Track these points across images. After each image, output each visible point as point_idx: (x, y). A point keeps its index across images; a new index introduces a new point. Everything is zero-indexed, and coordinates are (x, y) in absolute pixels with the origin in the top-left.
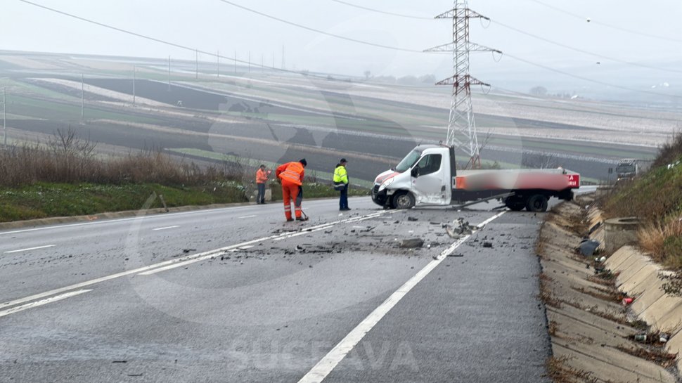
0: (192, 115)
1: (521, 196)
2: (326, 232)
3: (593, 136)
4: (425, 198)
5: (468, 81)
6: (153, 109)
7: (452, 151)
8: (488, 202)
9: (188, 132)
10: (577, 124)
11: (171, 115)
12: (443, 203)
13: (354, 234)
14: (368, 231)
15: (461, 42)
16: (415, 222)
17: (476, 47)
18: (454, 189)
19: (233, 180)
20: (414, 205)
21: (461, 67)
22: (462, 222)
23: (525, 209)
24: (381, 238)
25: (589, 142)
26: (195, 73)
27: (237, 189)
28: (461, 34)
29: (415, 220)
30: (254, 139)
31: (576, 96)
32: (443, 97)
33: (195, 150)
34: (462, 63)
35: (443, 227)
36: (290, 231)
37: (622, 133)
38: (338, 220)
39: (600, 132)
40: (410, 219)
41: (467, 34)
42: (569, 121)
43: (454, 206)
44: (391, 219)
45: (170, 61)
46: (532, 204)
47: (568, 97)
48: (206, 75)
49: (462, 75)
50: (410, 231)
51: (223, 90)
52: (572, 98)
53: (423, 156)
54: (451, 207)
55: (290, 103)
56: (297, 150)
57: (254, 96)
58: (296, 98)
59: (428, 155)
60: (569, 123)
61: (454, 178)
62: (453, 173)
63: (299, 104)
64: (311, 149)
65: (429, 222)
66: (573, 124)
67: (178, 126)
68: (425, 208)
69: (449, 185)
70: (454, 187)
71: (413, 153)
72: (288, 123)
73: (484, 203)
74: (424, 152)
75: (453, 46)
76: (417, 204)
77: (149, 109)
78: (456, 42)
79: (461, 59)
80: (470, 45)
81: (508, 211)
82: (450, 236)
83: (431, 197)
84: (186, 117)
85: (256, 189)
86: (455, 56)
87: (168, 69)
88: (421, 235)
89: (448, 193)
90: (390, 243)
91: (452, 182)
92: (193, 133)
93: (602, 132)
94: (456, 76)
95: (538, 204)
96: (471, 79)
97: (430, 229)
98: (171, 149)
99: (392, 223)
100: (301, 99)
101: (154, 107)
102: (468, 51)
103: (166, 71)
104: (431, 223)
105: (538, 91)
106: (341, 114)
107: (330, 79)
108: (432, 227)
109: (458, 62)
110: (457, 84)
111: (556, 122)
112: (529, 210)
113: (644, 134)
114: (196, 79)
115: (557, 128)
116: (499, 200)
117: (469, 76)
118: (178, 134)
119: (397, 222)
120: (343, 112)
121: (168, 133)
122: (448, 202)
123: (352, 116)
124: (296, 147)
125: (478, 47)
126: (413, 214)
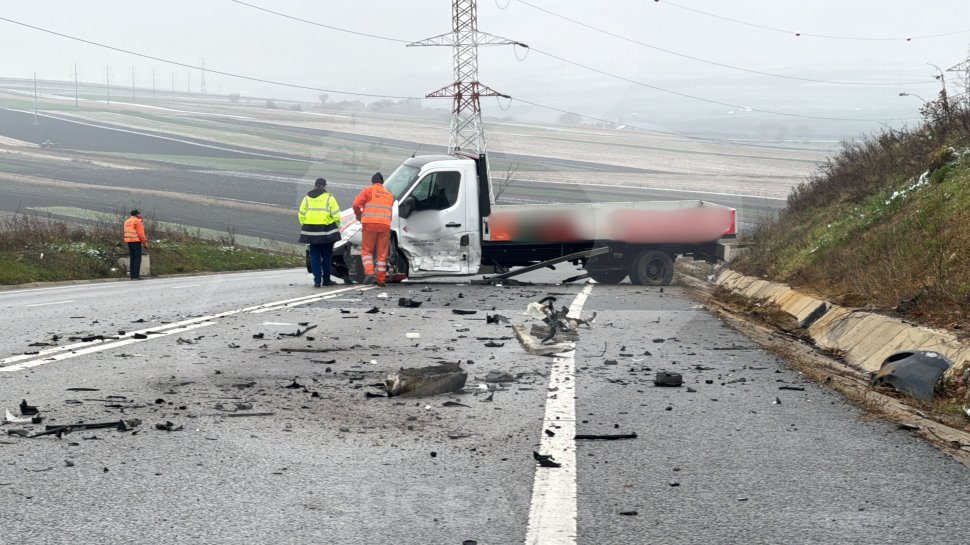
0: (69, 159)
1: (621, 255)
2: (181, 341)
3: (651, 182)
4: (427, 260)
5: (476, 91)
6: (11, 151)
7: (481, 165)
8: (553, 268)
9: (63, 184)
10: (628, 165)
11: (38, 159)
12: (465, 270)
13: (261, 342)
14: (299, 334)
15: (465, 31)
16: (415, 310)
17: (488, 39)
18: (487, 242)
19: (83, 241)
20: (407, 276)
21: (465, 70)
22: (551, 307)
23: (627, 279)
24: (328, 357)
25: (645, 191)
26: (74, 99)
27: (87, 256)
28: (464, 18)
29: (415, 305)
30: (159, 193)
31: (623, 126)
32: (433, 128)
33: (74, 209)
34: (467, 63)
35: (490, 320)
36: (85, 340)
37: (693, 176)
38: (236, 308)
39: (661, 175)
40: (403, 303)
41: (474, 19)
42: (615, 160)
43: (487, 276)
44: (360, 305)
45: (35, 82)
46: (643, 271)
47: (612, 127)
48: (91, 102)
49: (466, 82)
50: (410, 335)
51: (115, 123)
52: (618, 128)
53: (422, 175)
54: (480, 277)
55: (212, 139)
56: (222, 207)
57: (160, 131)
58: (221, 133)
59: (432, 174)
60: (616, 164)
61: (485, 219)
62: (484, 208)
63: (225, 142)
64: (243, 205)
65: (449, 310)
66: (622, 165)
67: (46, 174)
68: (430, 282)
69: (477, 234)
70: (487, 237)
71: (401, 172)
72: (210, 169)
73: (546, 270)
74: (423, 169)
75: (452, 38)
76: (411, 272)
77: (5, 151)
78: (457, 31)
79: (465, 57)
80: (479, 35)
81: (595, 285)
82: (526, 347)
83: (441, 258)
84: (61, 161)
85: (124, 256)
86: (456, 52)
87: (33, 93)
88: (443, 346)
89: (475, 250)
90: (356, 377)
91: (482, 228)
92: (70, 184)
93: (665, 176)
94: (458, 84)
95: (654, 269)
96: (480, 88)
97: (460, 326)
98: (37, 208)
99: (361, 312)
100: (228, 134)
101: (12, 148)
102: (476, 46)
103: (30, 96)
104: (456, 312)
105: (570, 118)
106: (288, 156)
107: (270, 105)
108: (461, 321)
109: (461, 62)
110: (459, 96)
111: (598, 162)
112: (636, 282)
113: (723, 177)
114: (76, 108)
115: (599, 171)
116: (576, 263)
117: (477, 83)
118: (49, 186)
119: (375, 311)
120: (289, 152)
121: (33, 185)
122: (475, 267)
123: (302, 158)
124: (221, 202)
125: (492, 38)
126: (409, 294)
